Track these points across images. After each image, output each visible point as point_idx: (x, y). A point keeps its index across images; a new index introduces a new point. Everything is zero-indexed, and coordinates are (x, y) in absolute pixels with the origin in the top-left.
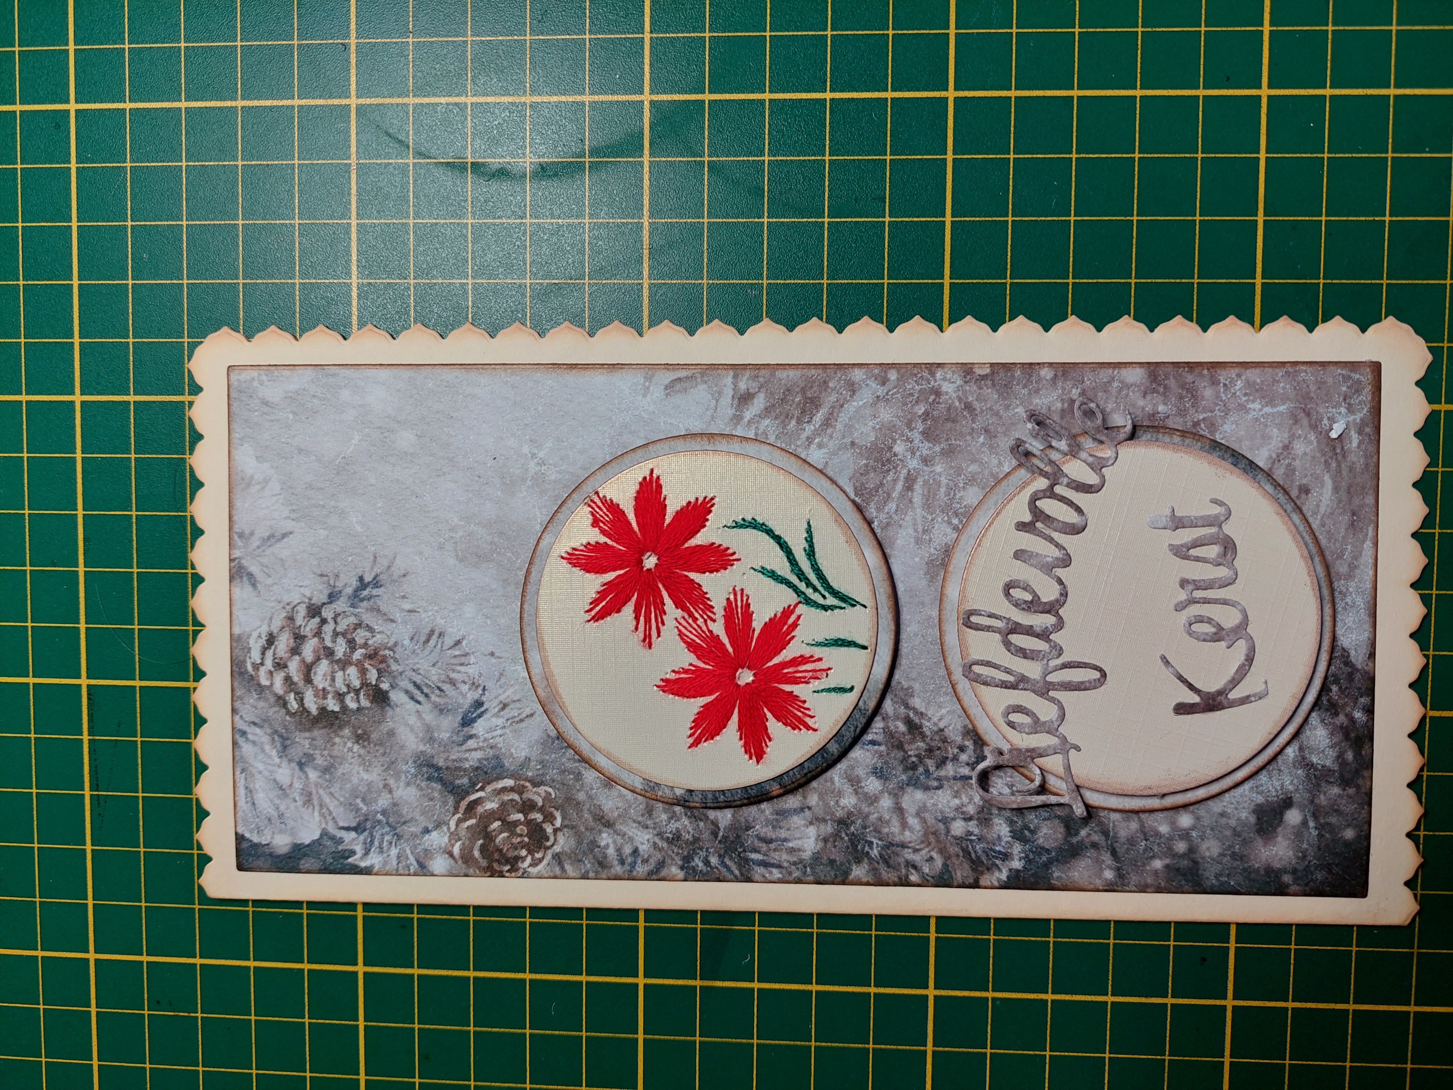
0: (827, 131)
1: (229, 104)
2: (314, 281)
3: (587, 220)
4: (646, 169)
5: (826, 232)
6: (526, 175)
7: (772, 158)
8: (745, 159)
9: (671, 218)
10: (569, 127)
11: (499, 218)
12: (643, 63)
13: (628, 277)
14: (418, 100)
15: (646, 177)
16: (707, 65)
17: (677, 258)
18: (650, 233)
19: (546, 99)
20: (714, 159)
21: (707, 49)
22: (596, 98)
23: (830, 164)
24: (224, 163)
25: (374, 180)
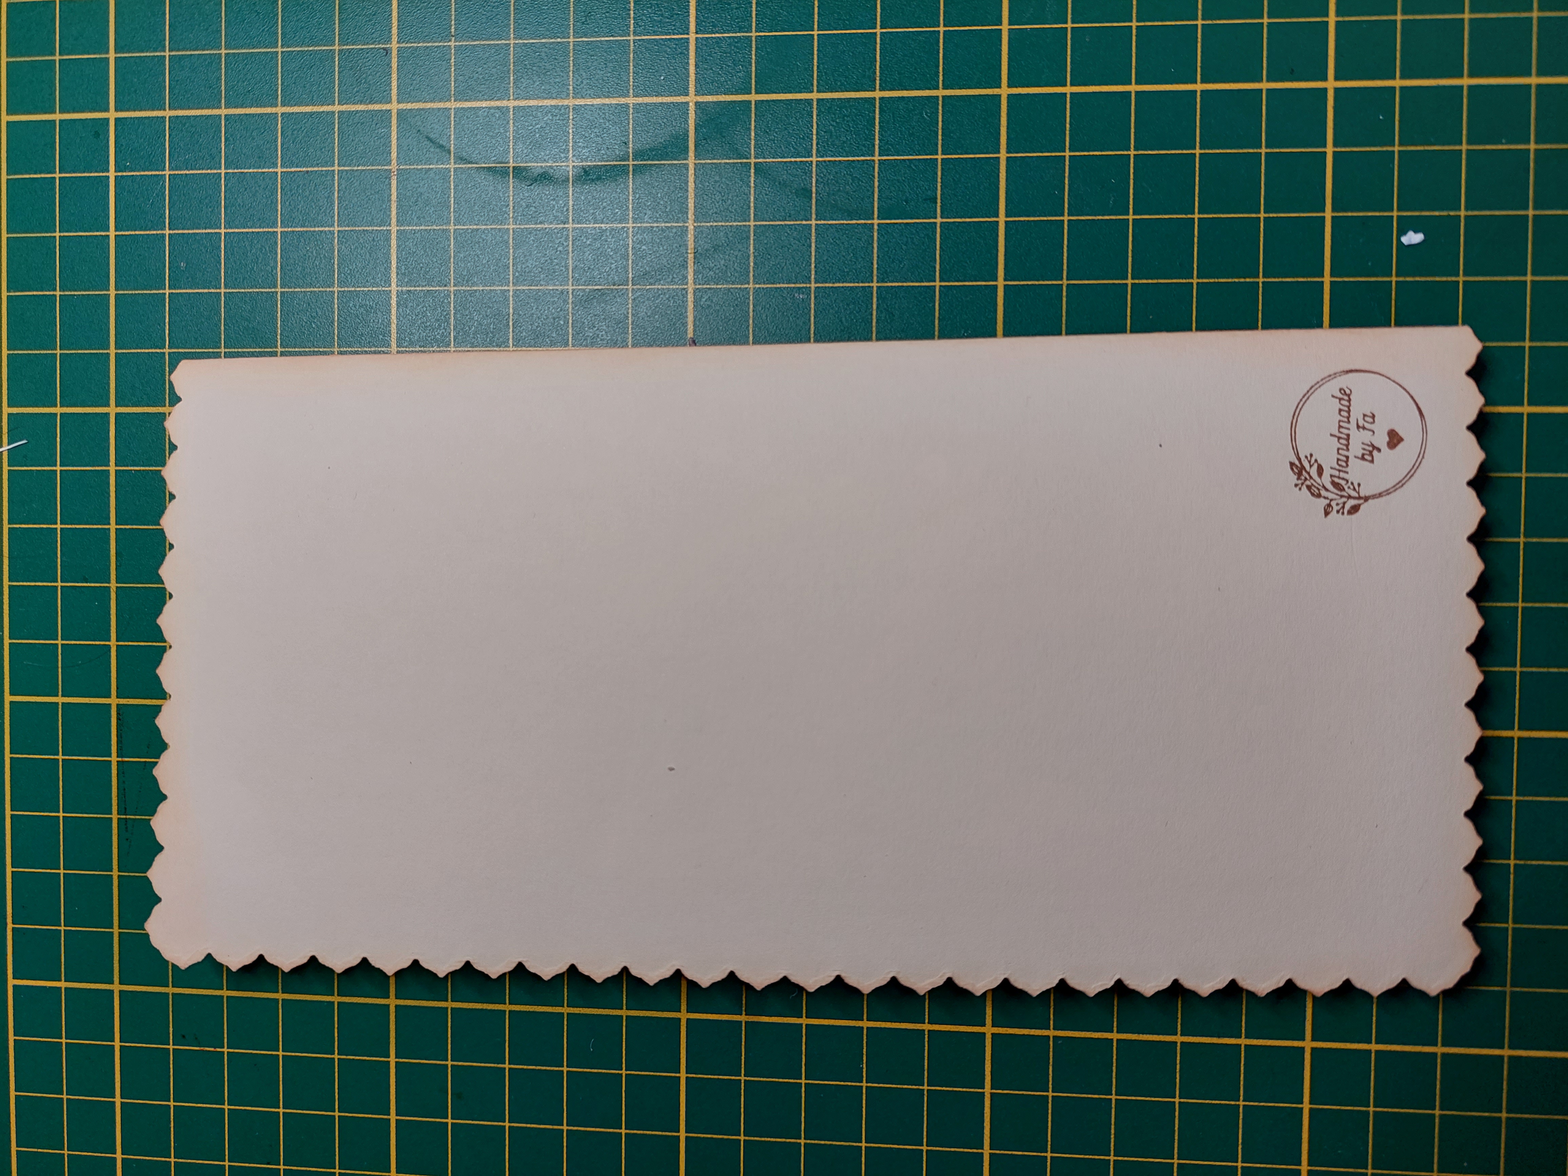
0: (877, 131)
1: (269, 110)
2: (353, 289)
3: (630, 225)
4: (691, 171)
5: (876, 234)
6: (568, 179)
7: (820, 159)
8: (793, 160)
9: (716, 222)
10: (612, 129)
11: (541, 223)
12: (688, 63)
13: (672, 282)
14: (459, 105)
15: (691, 179)
16: (753, 65)
17: (723, 262)
18: (695, 237)
19: (589, 102)
20: (761, 160)
21: (754, 49)
22: (640, 100)
23: (880, 164)
24: (264, 170)
25: (414, 185)
